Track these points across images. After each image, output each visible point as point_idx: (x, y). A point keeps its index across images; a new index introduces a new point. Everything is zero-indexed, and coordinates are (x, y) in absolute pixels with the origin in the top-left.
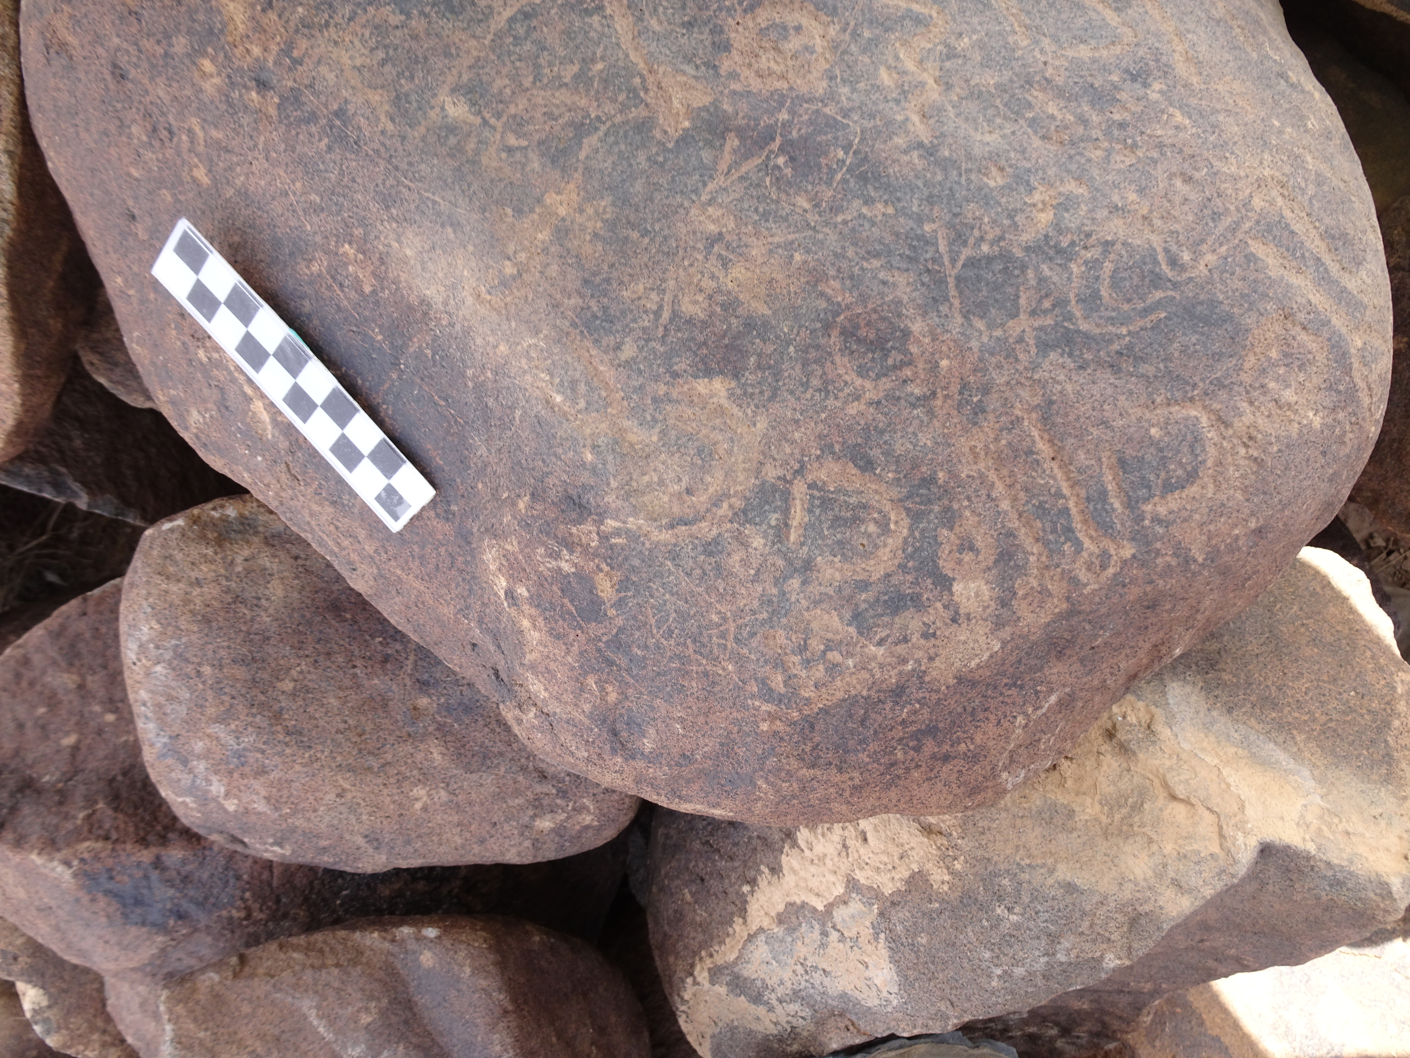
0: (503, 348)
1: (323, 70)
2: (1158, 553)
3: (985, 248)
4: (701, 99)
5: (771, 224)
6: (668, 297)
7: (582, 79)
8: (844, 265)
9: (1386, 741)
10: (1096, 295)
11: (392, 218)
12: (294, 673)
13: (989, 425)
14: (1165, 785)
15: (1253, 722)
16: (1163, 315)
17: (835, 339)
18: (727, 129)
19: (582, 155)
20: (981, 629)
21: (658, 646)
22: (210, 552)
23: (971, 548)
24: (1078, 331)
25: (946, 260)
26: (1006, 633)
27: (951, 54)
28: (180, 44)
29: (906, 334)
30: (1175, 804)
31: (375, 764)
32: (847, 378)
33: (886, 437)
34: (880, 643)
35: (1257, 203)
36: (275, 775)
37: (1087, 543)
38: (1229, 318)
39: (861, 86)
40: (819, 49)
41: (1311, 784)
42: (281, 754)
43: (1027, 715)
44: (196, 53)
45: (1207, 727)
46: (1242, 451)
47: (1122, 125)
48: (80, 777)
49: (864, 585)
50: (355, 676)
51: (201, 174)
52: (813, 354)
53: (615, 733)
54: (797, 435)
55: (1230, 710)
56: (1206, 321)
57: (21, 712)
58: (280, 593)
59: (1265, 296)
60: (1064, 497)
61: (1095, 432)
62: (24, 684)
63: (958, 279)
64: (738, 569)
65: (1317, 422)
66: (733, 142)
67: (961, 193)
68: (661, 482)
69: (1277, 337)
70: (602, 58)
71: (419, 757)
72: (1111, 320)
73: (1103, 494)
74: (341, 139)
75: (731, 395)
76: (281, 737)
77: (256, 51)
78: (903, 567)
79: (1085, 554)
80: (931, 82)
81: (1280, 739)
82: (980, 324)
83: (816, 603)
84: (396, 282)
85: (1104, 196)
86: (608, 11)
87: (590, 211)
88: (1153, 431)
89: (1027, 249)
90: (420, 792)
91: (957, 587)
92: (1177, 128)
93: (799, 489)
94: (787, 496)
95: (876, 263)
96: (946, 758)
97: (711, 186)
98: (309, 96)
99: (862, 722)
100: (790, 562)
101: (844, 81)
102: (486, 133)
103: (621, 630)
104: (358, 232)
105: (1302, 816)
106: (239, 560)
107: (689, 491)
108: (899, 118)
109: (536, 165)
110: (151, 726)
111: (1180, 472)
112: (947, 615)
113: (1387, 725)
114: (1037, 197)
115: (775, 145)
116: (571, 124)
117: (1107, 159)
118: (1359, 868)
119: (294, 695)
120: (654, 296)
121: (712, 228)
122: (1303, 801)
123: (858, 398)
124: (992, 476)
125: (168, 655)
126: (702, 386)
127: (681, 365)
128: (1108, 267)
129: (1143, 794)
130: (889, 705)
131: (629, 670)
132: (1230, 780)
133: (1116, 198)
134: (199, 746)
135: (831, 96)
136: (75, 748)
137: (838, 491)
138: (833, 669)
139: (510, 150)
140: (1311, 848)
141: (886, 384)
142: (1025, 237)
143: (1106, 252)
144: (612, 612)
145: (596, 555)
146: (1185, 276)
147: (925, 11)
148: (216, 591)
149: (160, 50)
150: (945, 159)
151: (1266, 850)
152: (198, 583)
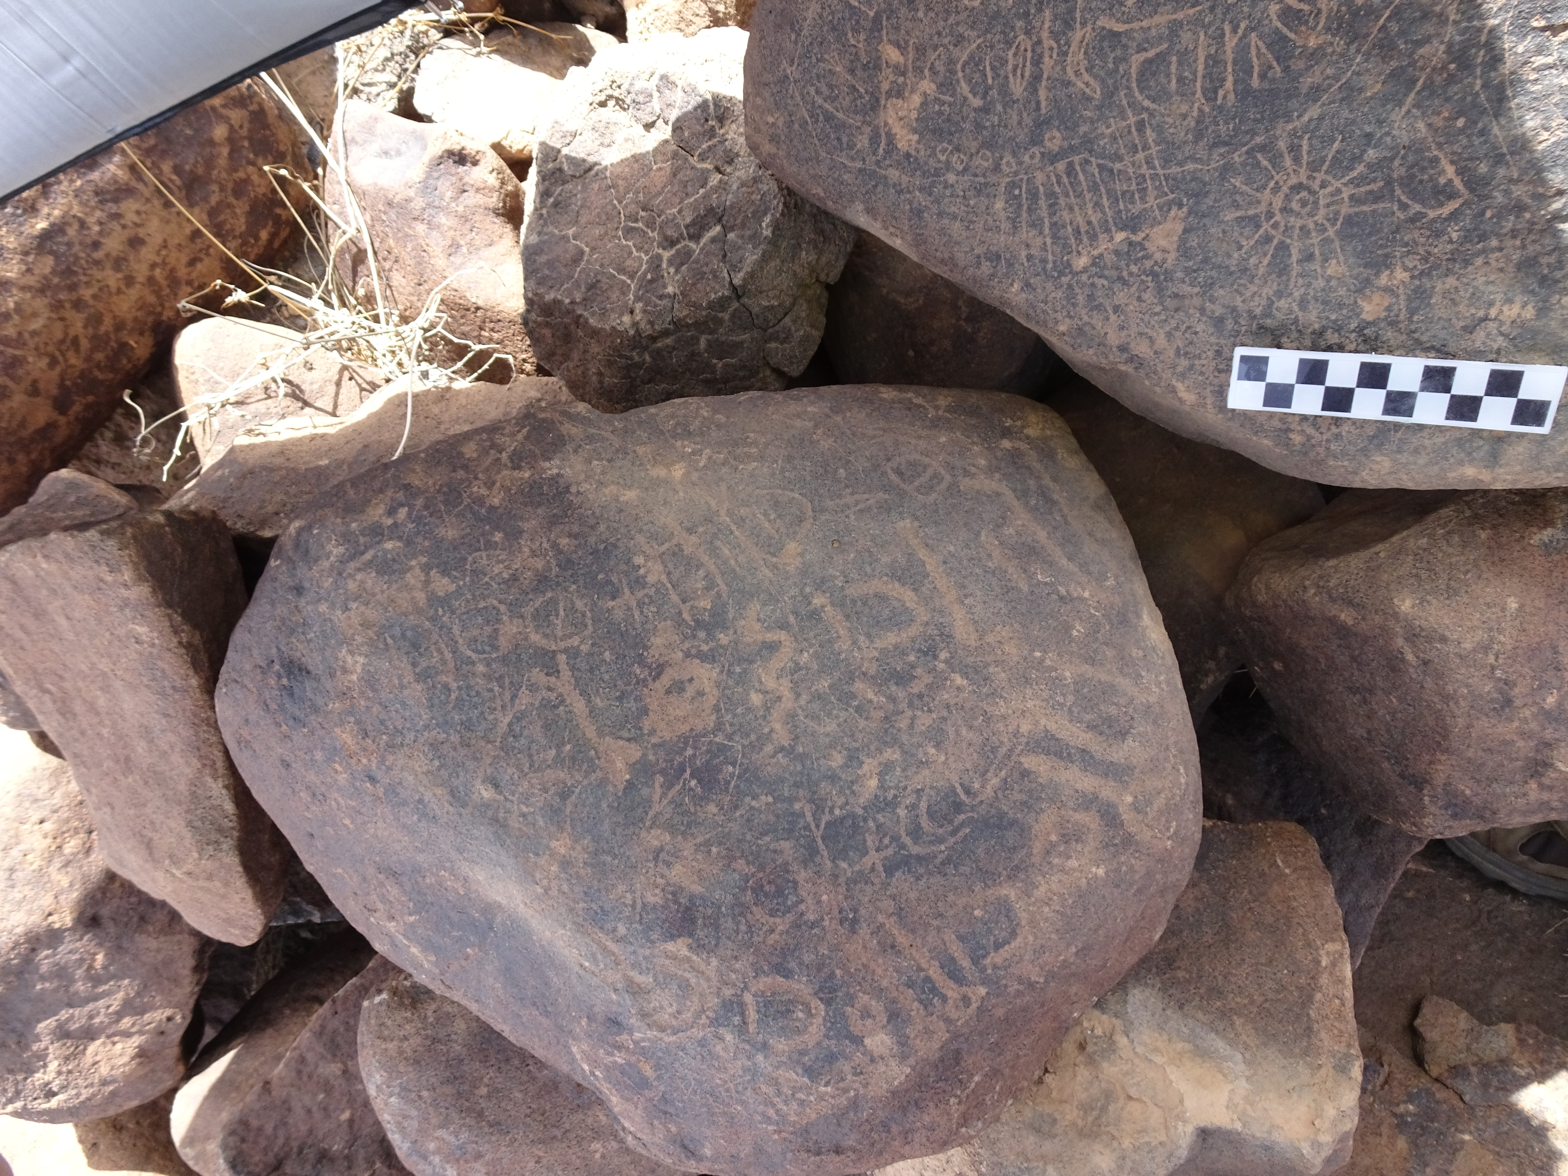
0: (548, 933)
1: (406, 774)
2: (1006, 986)
3: (837, 812)
4: (635, 752)
5: (693, 830)
6: (638, 894)
7: (559, 761)
8: (746, 846)
9: (1308, 1015)
10: (919, 827)
11: (465, 859)
12: (486, 1080)
13: (864, 931)
14: (1123, 1088)
15: (1200, 1015)
16: (968, 830)
17: (749, 896)
18: (654, 774)
19: (568, 810)
20: (893, 1063)
21: (690, 1100)
22: (409, 1014)
23: (869, 1016)
24: (910, 856)
25: (813, 826)
26: (912, 1061)
27: (797, 668)
28: (319, 755)
29: (795, 883)
30: (1132, 1103)
31: (558, 1133)
32: (763, 920)
33: (797, 954)
34: (827, 1084)
35: (1025, 728)
36: (488, 1157)
37: (950, 993)
38: (1013, 823)
39: (739, 711)
40: (707, 690)
41: (1242, 1067)
42: (489, 1142)
43: (956, 1096)
44: (329, 760)
45: (1161, 1028)
46: (1046, 909)
47: (920, 696)
48: (359, 1142)
49: (802, 1053)
50: (529, 1071)
51: (347, 822)
52: (737, 910)
53: (685, 1147)
54: (737, 966)
55: (1181, 1007)
56: (999, 827)
57: (307, 1100)
58: (463, 1026)
59: (1039, 798)
60: (922, 970)
61: (935, 923)
62: (305, 1078)
63: (823, 838)
64: (722, 1053)
65: (1101, 872)
66: (659, 779)
67: (816, 776)
68: (662, 1007)
69: (1054, 826)
70: (569, 742)
71: (590, 1121)
72: (931, 842)
73: (953, 960)
74: (425, 815)
75: (690, 948)
76: (486, 1130)
77: (364, 761)
78: (827, 1036)
79: (951, 1001)
80: (786, 693)
81: (1222, 1027)
82: (844, 865)
83: (778, 1068)
84: (476, 891)
85: (912, 755)
86: (568, 701)
87: (579, 848)
88: (977, 913)
89: (865, 808)
90: (596, 1146)
91: (867, 1041)
92: (958, 688)
93: (748, 998)
94: (742, 1005)
95: (767, 839)
96: (911, 1131)
97: (651, 814)
98: (399, 789)
99: (839, 1125)
100: (753, 1046)
101: (727, 710)
102: (508, 805)
103: (664, 1093)
104: (448, 864)
105: (1230, 1099)
106: (430, 1013)
107: (679, 1012)
108: (766, 730)
109: (541, 823)
110: (397, 1136)
111: (1004, 933)
112: (867, 1059)
113: (1310, 998)
114: (865, 767)
115: (687, 774)
116: (557, 794)
117: (911, 726)
118: (1278, 1137)
119: (489, 1097)
120: (628, 895)
121: (656, 843)
122: (1230, 1087)
123: (772, 931)
124: (873, 965)
125: (397, 1090)
126: (670, 946)
127: (654, 936)
128: (923, 805)
129: (1108, 1096)
130: (852, 1114)
131: (677, 1115)
132: (1172, 1077)
133: (920, 755)
134: (432, 1146)
135: (719, 727)
136: (351, 1121)
137: (773, 994)
138: (802, 1103)
139: (524, 815)
140: (1238, 1126)
141: (790, 917)
142: (861, 800)
143: (919, 799)
144: (655, 1083)
145: (634, 1053)
146: (978, 799)
147: (776, 638)
148: (419, 1040)
149: (308, 757)
150: (800, 755)
151: (1204, 1134)
152: (406, 1038)
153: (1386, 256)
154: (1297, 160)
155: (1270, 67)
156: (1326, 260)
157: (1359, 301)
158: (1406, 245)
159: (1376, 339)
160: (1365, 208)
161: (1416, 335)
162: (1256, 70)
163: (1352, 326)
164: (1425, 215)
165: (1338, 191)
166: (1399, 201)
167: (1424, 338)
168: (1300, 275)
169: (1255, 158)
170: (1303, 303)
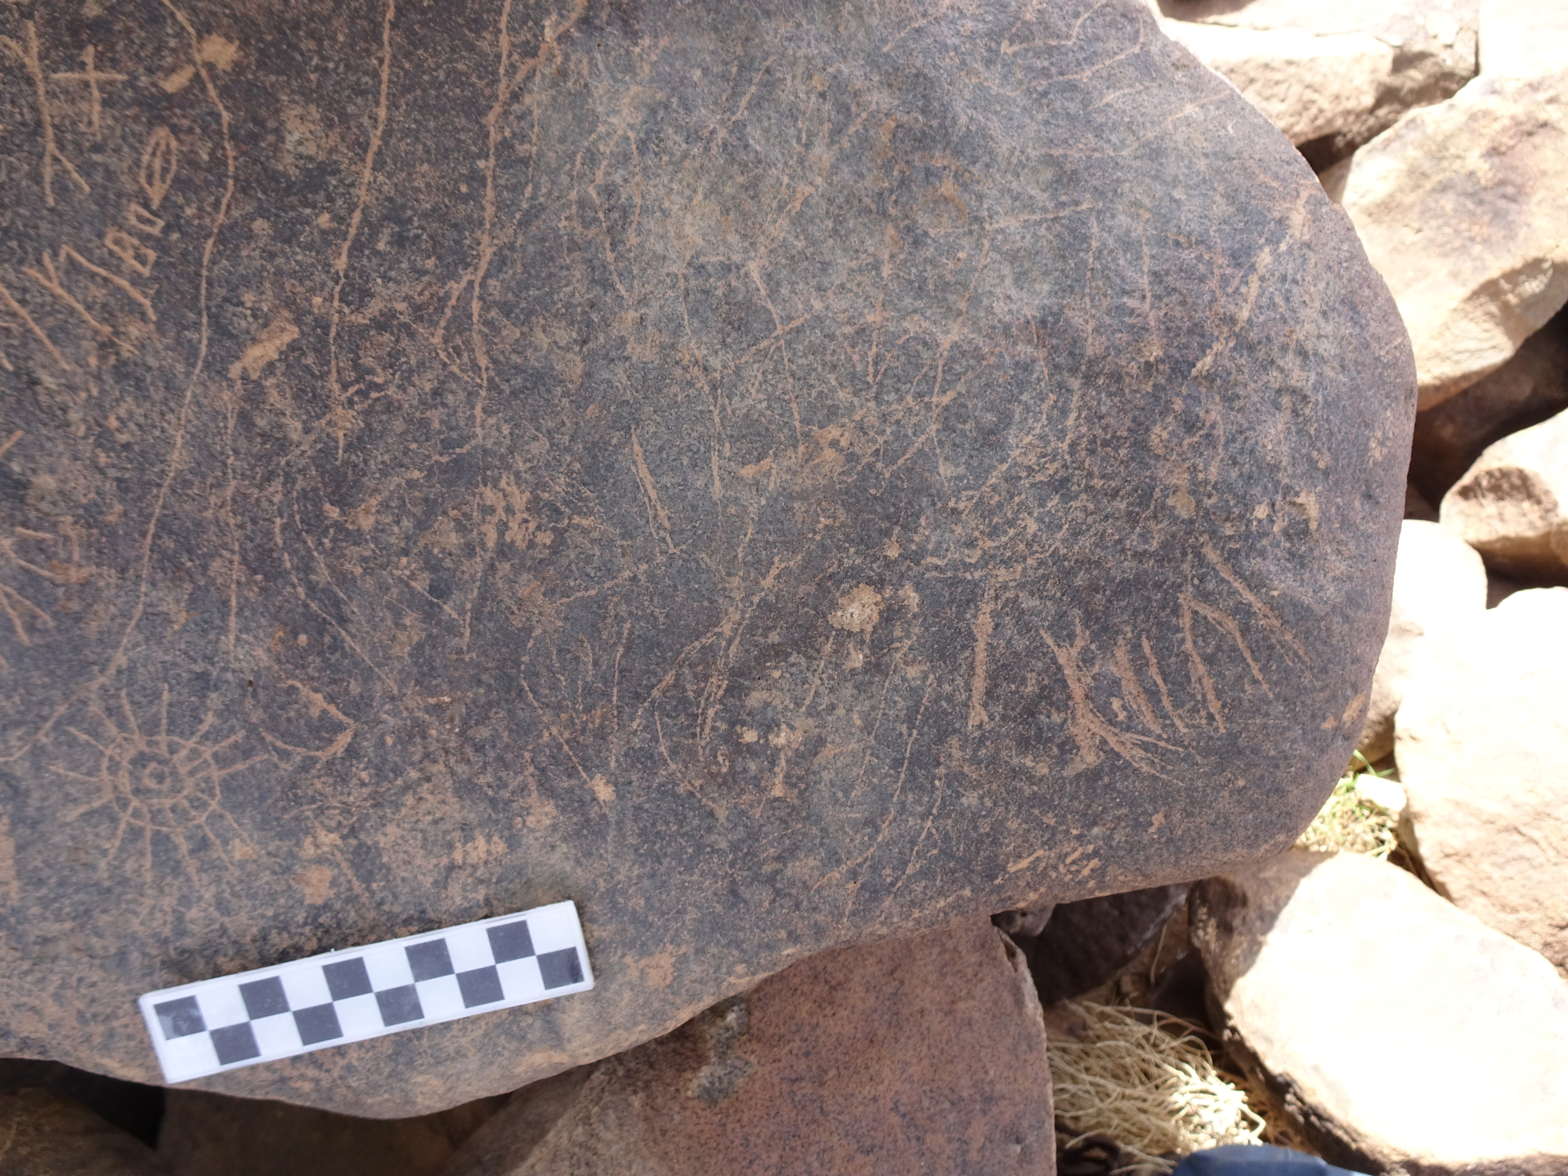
153: (296, 819)
154: (122, 725)
155: (34, 617)
156: (225, 842)
157: (292, 883)
158: (313, 800)
159: (339, 926)
160: (240, 766)
161: (386, 907)
162: (18, 624)
163: (300, 919)
164: (314, 760)
165: (195, 753)
166: (275, 749)
167: (397, 909)
168: (200, 870)
169: (66, 733)
170: (221, 905)
